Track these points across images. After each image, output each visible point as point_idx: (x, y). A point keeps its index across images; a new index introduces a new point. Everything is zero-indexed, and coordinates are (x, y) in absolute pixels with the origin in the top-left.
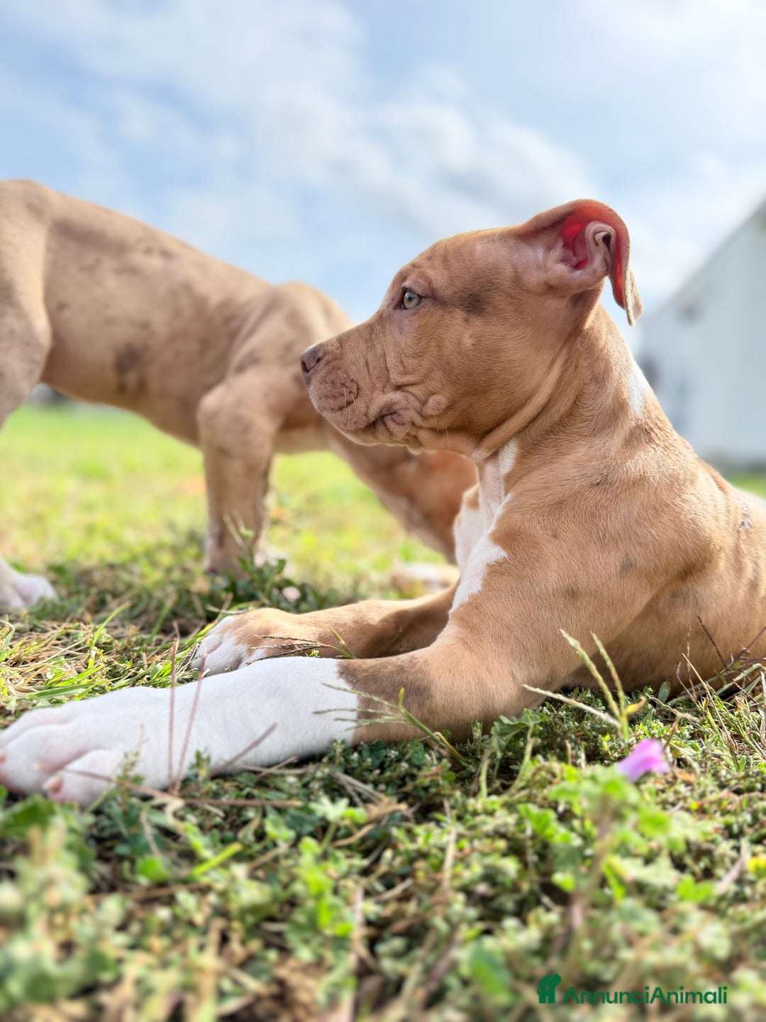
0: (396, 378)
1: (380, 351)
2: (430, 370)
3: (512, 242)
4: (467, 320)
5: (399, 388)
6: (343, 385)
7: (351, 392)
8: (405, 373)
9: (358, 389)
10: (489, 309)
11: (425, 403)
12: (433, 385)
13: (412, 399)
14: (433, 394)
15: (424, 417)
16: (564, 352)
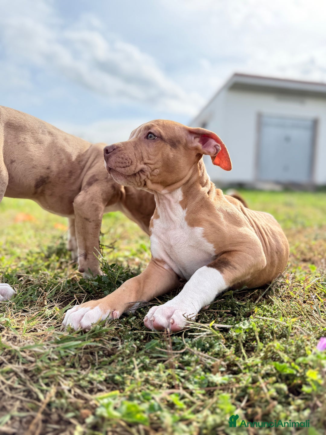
0: (146, 161)
1: (140, 151)
2: (158, 161)
3: (187, 132)
4: (171, 149)
5: (145, 164)
6: (126, 159)
7: (128, 163)
8: (149, 159)
9: (131, 162)
10: (178, 149)
11: (153, 171)
12: (156, 166)
13: (149, 168)
14: (156, 169)
15: (151, 175)
16: (194, 166)
